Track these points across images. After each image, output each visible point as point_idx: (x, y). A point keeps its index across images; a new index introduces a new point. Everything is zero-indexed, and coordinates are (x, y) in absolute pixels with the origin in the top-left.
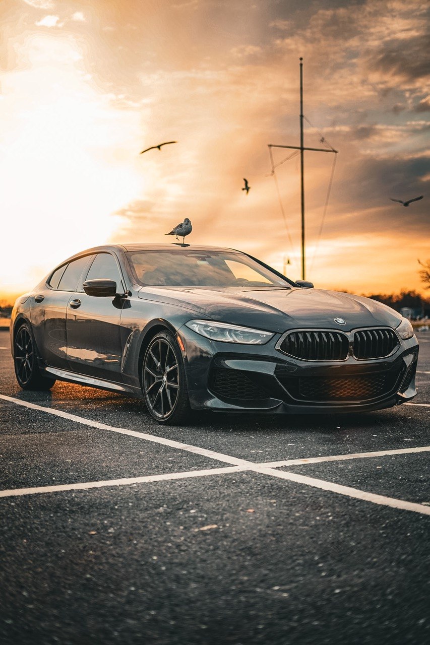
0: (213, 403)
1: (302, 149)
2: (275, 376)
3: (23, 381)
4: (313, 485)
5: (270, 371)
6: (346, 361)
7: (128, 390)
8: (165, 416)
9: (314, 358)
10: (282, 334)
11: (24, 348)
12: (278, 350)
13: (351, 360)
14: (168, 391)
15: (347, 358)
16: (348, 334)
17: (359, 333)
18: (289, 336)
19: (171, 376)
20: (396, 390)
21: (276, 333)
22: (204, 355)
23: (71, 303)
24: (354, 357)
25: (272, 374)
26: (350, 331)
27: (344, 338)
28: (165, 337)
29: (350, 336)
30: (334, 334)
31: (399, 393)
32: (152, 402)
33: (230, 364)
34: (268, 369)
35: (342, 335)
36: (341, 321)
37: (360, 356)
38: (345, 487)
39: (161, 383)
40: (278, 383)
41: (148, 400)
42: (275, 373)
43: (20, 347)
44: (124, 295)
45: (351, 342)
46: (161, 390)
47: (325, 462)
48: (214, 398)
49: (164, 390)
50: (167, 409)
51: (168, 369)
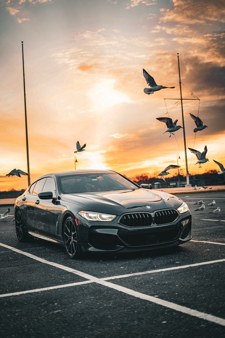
0: (91, 249)
1: (182, 99)
2: (118, 235)
3: (20, 238)
4: (115, 289)
5: (115, 233)
6: (151, 226)
7: (59, 243)
8: (73, 255)
9: (135, 226)
10: (120, 216)
11: (19, 222)
12: (118, 223)
13: (154, 226)
14: (73, 244)
15: (152, 225)
16: (152, 214)
17: (158, 213)
18: (123, 216)
19: (74, 236)
20: (178, 237)
21: (117, 215)
22: (87, 226)
23: (36, 201)
24: (155, 224)
25: (116, 234)
26: (153, 212)
27: (150, 215)
28: (71, 219)
29: (153, 214)
30: (145, 214)
31: (180, 239)
32: (68, 248)
33: (98, 231)
34: (115, 232)
35: (149, 215)
36: (149, 207)
37: (158, 223)
38: (129, 289)
39: (71, 240)
40: (119, 239)
41: (66, 248)
42: (118, 234)
43: (18, 222)
44: (56, 198)
45: (153, 217)
46: (71, 243)
47: (130, 276)
48: (91, 247)
49: (72, 243)
50: (73, 252)
51: (73, 234)
